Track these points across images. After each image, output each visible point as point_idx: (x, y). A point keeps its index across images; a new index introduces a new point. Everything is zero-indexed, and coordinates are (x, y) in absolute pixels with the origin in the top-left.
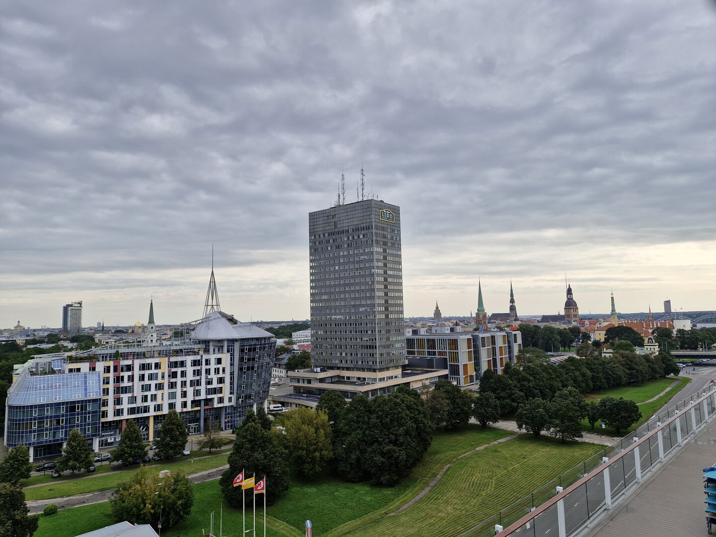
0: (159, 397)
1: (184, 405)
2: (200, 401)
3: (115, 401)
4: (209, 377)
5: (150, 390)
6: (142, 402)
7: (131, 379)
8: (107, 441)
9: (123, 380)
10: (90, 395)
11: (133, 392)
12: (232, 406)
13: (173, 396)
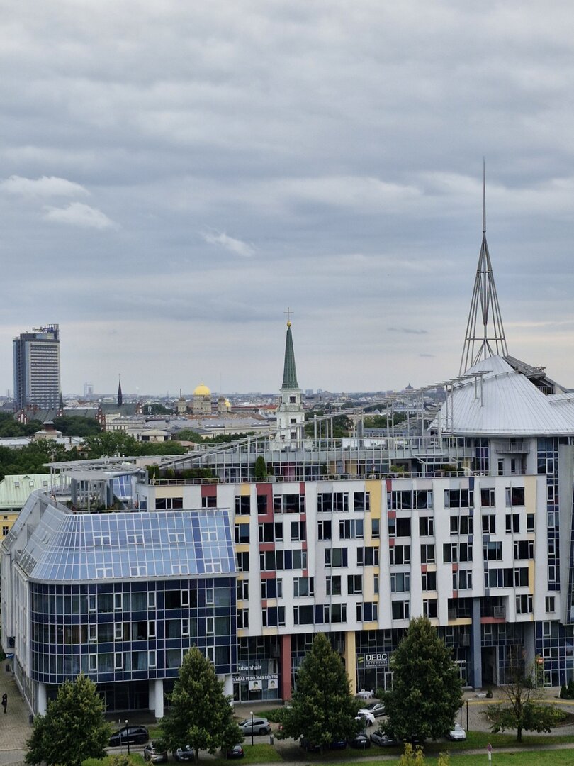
0: (368, 584)
1: (432, 608)
2: (470, 601)
3: (263, 586)
4: (493, 538)
5: (345, 564)
6: (328, 593)
7: (299, 531)
8: (247, 686)
9: (280, 534)
10: (209, 568)
11: (305, 566)
12: (555, 623)
13: (401, 582)
